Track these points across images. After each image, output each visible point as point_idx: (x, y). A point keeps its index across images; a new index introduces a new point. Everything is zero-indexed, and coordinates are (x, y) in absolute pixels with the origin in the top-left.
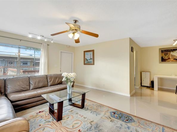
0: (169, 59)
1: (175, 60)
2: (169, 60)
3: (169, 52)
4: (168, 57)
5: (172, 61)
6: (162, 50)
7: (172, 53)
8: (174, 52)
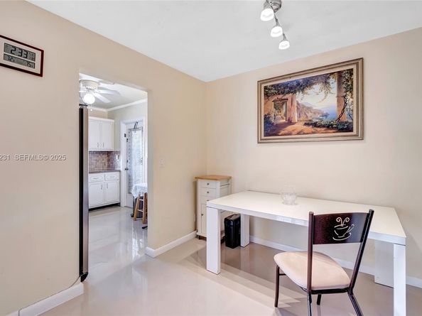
0: (290, 122)
1: (310, 129)
2: (290, 128)
3: (289, 92)
4: (285, 115)
5: (298, 134)
6: (265, 88)
7: (299, 97)
8: (308, 91)
